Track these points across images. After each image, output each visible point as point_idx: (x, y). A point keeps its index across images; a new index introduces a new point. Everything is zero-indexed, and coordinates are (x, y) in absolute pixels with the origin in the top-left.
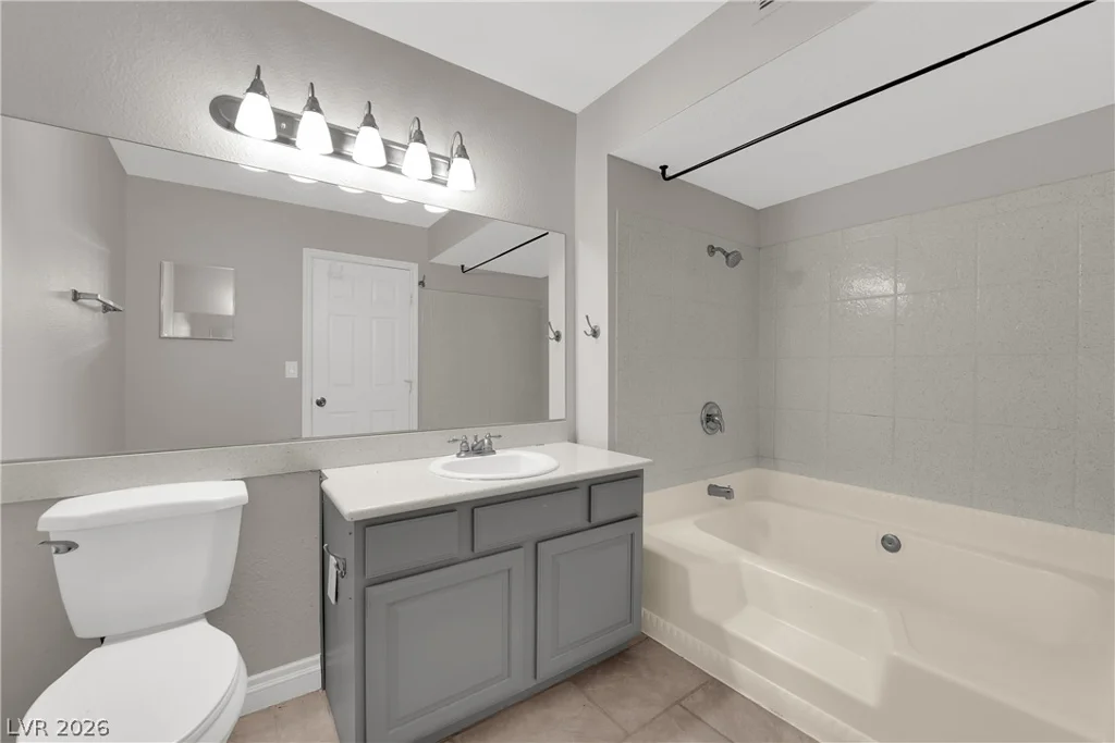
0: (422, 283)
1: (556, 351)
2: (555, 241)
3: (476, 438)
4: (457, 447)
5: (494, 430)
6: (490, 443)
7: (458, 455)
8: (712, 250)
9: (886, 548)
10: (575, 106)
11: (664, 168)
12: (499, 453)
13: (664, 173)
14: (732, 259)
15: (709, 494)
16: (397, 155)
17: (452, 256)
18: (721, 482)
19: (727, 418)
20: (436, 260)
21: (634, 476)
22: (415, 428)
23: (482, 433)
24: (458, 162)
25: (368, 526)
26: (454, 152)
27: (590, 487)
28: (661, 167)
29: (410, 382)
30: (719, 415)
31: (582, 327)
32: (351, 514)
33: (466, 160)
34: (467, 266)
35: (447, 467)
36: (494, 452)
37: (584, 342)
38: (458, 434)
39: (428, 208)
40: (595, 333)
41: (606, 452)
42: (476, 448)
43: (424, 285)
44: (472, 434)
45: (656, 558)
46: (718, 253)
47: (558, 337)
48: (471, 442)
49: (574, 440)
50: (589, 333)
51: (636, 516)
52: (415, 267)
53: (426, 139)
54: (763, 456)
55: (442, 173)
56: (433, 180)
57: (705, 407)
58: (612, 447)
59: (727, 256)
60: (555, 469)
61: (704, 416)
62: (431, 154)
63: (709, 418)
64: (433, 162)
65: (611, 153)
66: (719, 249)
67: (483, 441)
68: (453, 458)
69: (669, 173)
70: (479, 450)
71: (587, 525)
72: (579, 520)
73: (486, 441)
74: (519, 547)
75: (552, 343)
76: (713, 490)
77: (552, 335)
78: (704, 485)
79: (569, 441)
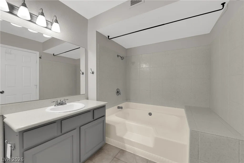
0: (40, 58)
1: (82, 78)
2: (82, 50)
3: (60, 101)
4: (55, 103)
5: (66, 98)
6: (65, 102)
7: (55, 106)
8: (118, 56)
9: (149, 115)
10: (88, 18)
11: (109, 36)
12: (68, 104)
13: (108, 38)
14: (122, 58)
15: (118, 108)
16: (34, 18)
17: (50, 51)
18: (120, 105)
19: (121, 92)
20: (45, 51)
21: (103, 107)
22: (38, 99)
23: (62, 99)
24: (55, 24)
25: (24, 132)
26: (54, 21)
27: (93, 111)
28: (108, 36)
29: (36, 85)
30: (120, 91)
31: (90, 71)
32: (17, 130)
33: (57, 24)
34: (55, 54)
35: (51, 109)
36: (66, 104)
37: (90, 75)
38: (55, 100)
39: (44, 35)
40: (93, 73)
41: (96, 102)
42: (61, 103)
43: (41, 58)
44: (59, 100)
45: (108, 125)
46: (119, 57)
47: (83, 74)
48: (59, 102)
49: (88, 99)
50: (91, 73)
51: (104, 116)
52: (38, 53)
53: (44, 15)
54: (127, 99)
55: (49, 26)
56: (46, 27)
57: (117, 89)
58: (97, 100)
59: (121, 57)
60: (84, 107)
61: (117, 92)
62: (46, 20)
63: (118, 92)
64: (47, 22)
65: (97, 31)
66: (120, 56)
67: (63, 101)
68: (53, 107)
69: (109, 38)
70: (62, 104)
71: (93, 120)
72: (91, 119)
73: (64, 101)
74: (75, 129)
75: (81, 75)
76: (119, 108)
77: (81, 73)
78: (117, 107)
79: (86, 99)
